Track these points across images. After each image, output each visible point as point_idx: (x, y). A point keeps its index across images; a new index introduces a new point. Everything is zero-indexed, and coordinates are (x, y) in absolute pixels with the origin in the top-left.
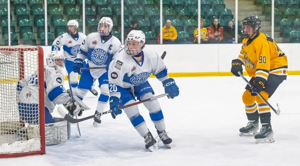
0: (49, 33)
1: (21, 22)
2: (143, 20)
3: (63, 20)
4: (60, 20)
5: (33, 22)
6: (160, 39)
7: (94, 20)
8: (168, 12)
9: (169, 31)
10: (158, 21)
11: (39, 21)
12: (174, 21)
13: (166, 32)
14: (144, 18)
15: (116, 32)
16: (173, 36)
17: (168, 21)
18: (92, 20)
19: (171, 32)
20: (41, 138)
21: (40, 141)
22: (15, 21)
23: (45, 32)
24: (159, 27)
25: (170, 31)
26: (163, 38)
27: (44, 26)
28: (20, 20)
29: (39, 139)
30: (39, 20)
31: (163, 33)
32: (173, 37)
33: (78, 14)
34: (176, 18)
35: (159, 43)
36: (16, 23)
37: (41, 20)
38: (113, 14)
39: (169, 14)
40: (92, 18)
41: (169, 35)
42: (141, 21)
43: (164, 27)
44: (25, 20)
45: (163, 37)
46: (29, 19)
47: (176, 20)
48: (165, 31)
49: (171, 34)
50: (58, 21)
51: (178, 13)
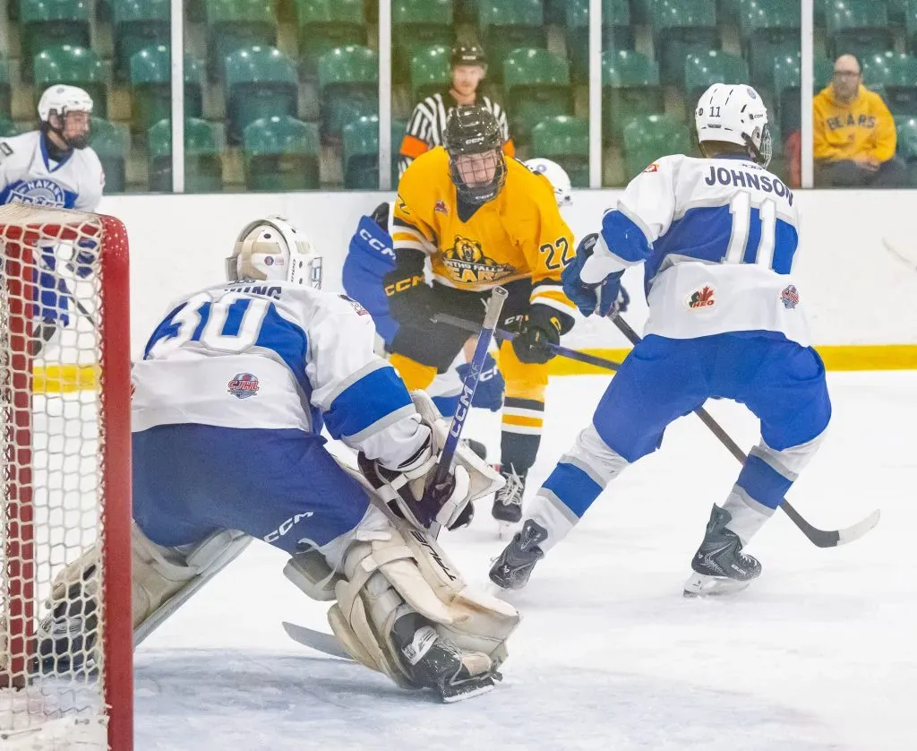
0: (196, 121)
1: (42, 60)
2: (713, 53)
3: (276, 53)
4: (257, 49)
5: (108, 63)
6: (799, 161)
7: (441, 50)
8: (848, 13)
9: (850, 117)
10: (789, 60)
11: (144, 54)
12: (879, 60)
13: (836, 119)
14: (717, 46)
15: (562, 119)
16: (873, 144)
17: (847, 62)
18: (433, 53)
19: (862, 119)
20: (109, 712)
21: (105, 730)
22: (11, 57)
23: (170, 116)
24: (797, 90)
25: (856, 117)
26: (818, 155)
27: (167, 85)
28: (39, 51)
29: (100, 722)
30: (139, 49)
31: (819, 127)
32: (874, 147)
33: (359, 18)
34: (890, 47)
35: (795, 178)
36: (16, 63)
37: (154, 52)
38: (547, 22)
39: (853, 24)
40: (430, 41)
41: (851, 137)
42: (697, 61)
43: (825, 92)
44: (67, 48)
45: (816, 146)
46: (85, 42)
47: (889, 54)
48: (828, 115)
49: (861, 133)
50: (244, 54)
51: (903, 15)
